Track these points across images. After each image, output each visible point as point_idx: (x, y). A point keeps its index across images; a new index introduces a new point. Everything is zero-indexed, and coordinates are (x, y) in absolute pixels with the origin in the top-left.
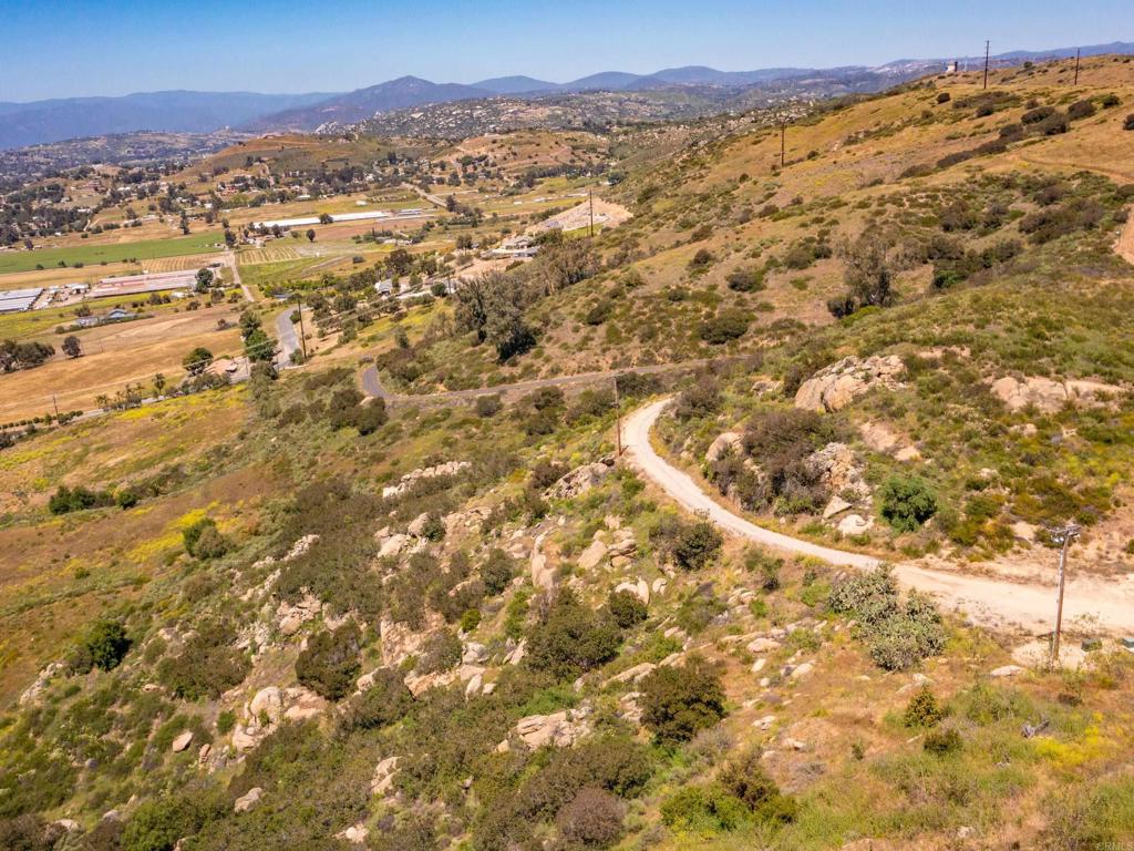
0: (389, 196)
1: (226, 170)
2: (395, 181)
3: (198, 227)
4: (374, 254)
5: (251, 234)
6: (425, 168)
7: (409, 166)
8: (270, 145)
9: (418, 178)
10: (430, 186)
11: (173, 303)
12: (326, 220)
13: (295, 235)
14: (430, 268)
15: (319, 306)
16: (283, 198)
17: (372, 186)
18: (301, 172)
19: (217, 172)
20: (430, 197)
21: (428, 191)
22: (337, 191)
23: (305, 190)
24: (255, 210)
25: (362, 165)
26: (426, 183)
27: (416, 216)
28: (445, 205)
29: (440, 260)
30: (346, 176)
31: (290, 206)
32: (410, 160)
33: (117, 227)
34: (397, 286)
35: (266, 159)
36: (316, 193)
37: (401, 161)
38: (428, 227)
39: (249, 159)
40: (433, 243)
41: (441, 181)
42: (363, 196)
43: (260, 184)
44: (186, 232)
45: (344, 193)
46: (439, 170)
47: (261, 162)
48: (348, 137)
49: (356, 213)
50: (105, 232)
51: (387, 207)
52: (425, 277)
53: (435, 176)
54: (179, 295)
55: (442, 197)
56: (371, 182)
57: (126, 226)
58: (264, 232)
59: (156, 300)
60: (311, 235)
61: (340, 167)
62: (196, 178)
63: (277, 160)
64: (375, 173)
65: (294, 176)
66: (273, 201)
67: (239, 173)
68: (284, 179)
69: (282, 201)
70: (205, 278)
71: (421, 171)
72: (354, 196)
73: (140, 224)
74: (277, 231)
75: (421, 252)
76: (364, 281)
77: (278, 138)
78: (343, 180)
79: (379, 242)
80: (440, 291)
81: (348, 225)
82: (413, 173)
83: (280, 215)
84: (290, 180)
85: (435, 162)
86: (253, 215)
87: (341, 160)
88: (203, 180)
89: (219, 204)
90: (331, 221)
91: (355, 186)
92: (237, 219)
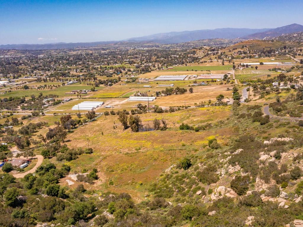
0: (282, 58)
1: (236, 49)
2: (285, 54)
3: (226, 63)
4: (274, 74)
5: (240, 66)
6: (295, 51)
7: (290, 50)
8: (249, 42)
9: (292, 53)
10: (296, 56)
11: (217, 82)
12: (261, 64)
13: (252, 67)
14: (291, 80)
15: (255, 87)
16: (250, 57)
17: (277, 55)
18: (257, 50)
19: (234, 49)
20: (295, 59)
21: (295, 57)
22: (266, 56)
23: (257, 55)
24: (242, 60)
25: (275, 49)
26: (294, 55)
27: (290, 64)
28: (300, 62)
29: (294, 78)
30: (270, 52)
31: (252, 59)
32: (290, 48)
33: (207, 62)
34: (279, 84)
35: (248, 46)
36: (260, 56)
37: (288, 48)
38: (293, 68)
39: (243, 46)
40: (293, 73)
41: (299, 55)
42: (274, 58)
43: (245, 53)
44: (223, 64)
45: (268, 57)
46: (299, 51)
47: (246, 47)
48: (272, 41)
49: (271, 62)
50: (203, 63)
51: (280, 61)
52: (289, 83)
53: (298, 53)
54: (219, 80)
55: (299, 59)
56: (277, 54)
57: (209, 62)
58: (244, 66)
59: (213, 81)
60: (256, 68)
61: (269, 49)
62: (228, 50)
63: (250, 47)
64: (279, 51)
65: (255, 51)
66: (248, 58)
67: (240, 50)
68: (252, 52)
69: (250, 58)
70: (226, 76)
71: (293, 51)
72: (271, 58)
73: (212, 62)
74: (247, 66)
75: (289, 75)
76: (270, 82)
77: (252, 41)
78: (269, 53)
79: (276, 71)
80: (293, 87)
81: (268, 66)
82: (291, 52)
83: (249, 61)
84: (253, 52)
85: (298, 49)
86: (241, 61)
87: (269, 47)
88: (230, 51)
89: (233, 58)
90: (263, 64)
91: (272, 55)
92: (237, 62)
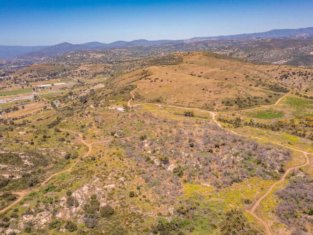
0: (65, 79)
1: (26, 73)
2: (66, 75)
3: (25, 87)
4: (67, 91)
5: (38, 88)
6: (72, 72)
7: (69, 72)
8: (36, 67)
9: (71, 75)
10: (74, 77)
12: (53, 85)
13: (47, 88)
14: (76, 94)
16: (42, 80)
17: (61, 77)
18: (44, 73)
19: (24, 74)
20: (74, 79)
21: (73, 78)
22: (53, 78)
23: (46, 78)
24: (36, 83)
25: (58, 72)
26: (73, 76)
27: (71, 84)
28: (77, 81)
29: (77, 93)
30: (55, 75)
31: (44, 82)
32: (69, 70)
33: (7, 87)
34: (71, 97)
35: (35, 70)
36: (49, 78)
37: (67, 70)
38: (74, 86)
39: (31, 70)
40: (75, 90)
41: (76, 76)
42: (59, 79)
43: (35, 77)
44: (23, 88)
45: (55, 78)
46: (75, 73)
47: (34, 71)
48: (54, 65)
49: (59, 84)
50: (4, 88)
51: (65, 82)
52: (75, 96)
53: (75, 74)
54: (32, 100)
55: (76, 79)
56: (60, 76)
57: (8, 87)
58: (41, 88)
60: (51, 88)
61: (53, 72)
62: (19, 75)
63: (38, 71)
64: (61, 74)
65: (43, 74)
66: (40, 81)
67: (29, 74)
68: (40, 75)
69: (42, 81)
70: (35, 97)
71: (72, 73)
72: (57, 79)
73: (11, 86)
74: (43, 87)
75: (74, 92)
76: (66, 96)
77: (37, 65)
79: (65, 90)
80: (77, 97)
81: (58, 86)
82: (70, 74)
83: (42, 84)
84: (42, 75)
85: (74, 71)
86: (36, 84)
87: (53, 70)
88: (21, 75)
89: (27, 82)
90: (54, 85)
91: (57, 77)
92: (34, 85)
